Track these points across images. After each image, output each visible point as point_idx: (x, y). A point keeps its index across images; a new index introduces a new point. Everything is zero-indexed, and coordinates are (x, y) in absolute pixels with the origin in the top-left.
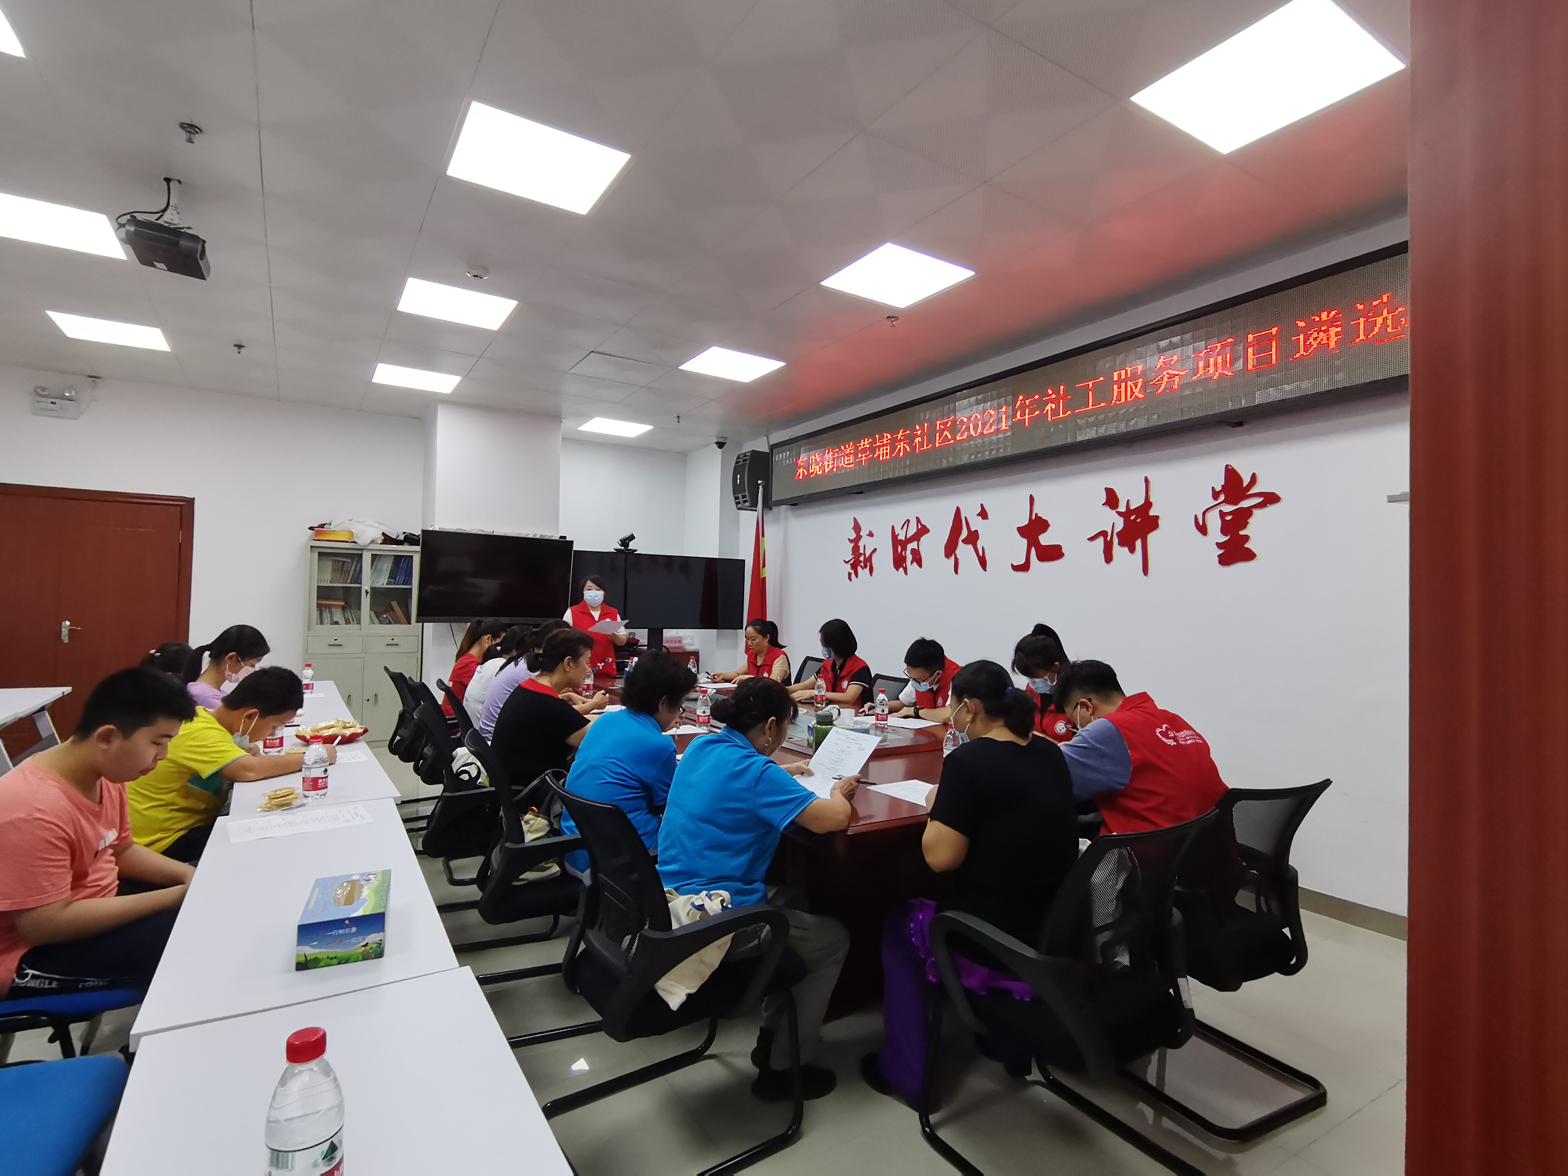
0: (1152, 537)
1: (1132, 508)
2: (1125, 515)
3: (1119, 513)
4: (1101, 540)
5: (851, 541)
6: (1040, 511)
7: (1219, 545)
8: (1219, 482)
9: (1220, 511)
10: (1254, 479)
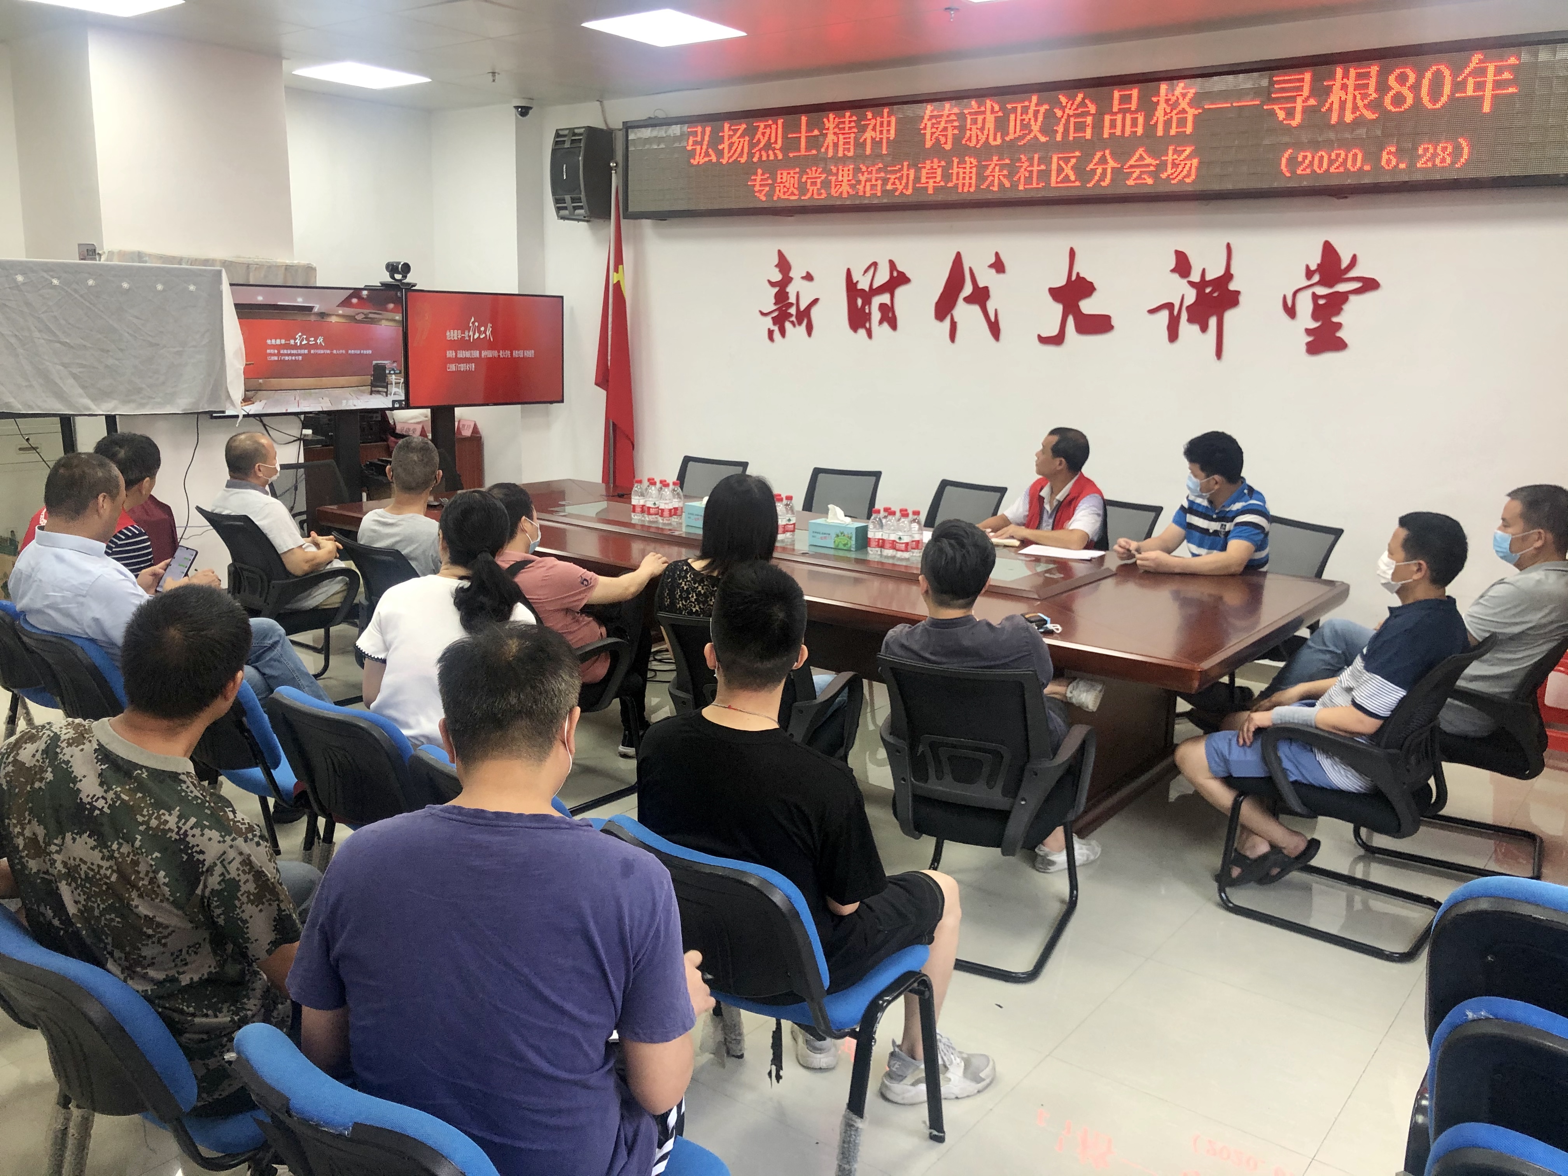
0: (1230, 316)
1: (1209, 277)
2: (1199, 286)
3: (1191, 284)
4: (1164, 315)
5: (772, 284)
6: (1083, 269)
7: (1309, 332)
8: (1315, 261)
9: (1314, 294)
10: (1354, 260)
